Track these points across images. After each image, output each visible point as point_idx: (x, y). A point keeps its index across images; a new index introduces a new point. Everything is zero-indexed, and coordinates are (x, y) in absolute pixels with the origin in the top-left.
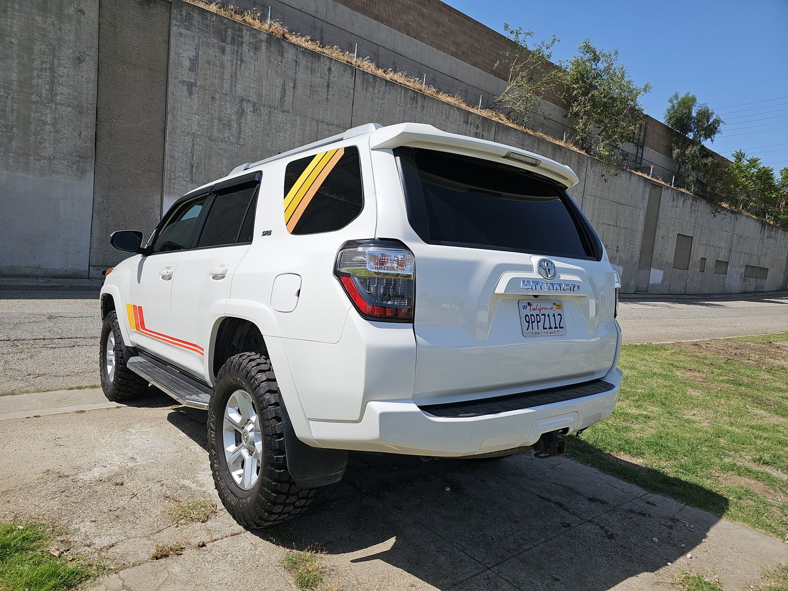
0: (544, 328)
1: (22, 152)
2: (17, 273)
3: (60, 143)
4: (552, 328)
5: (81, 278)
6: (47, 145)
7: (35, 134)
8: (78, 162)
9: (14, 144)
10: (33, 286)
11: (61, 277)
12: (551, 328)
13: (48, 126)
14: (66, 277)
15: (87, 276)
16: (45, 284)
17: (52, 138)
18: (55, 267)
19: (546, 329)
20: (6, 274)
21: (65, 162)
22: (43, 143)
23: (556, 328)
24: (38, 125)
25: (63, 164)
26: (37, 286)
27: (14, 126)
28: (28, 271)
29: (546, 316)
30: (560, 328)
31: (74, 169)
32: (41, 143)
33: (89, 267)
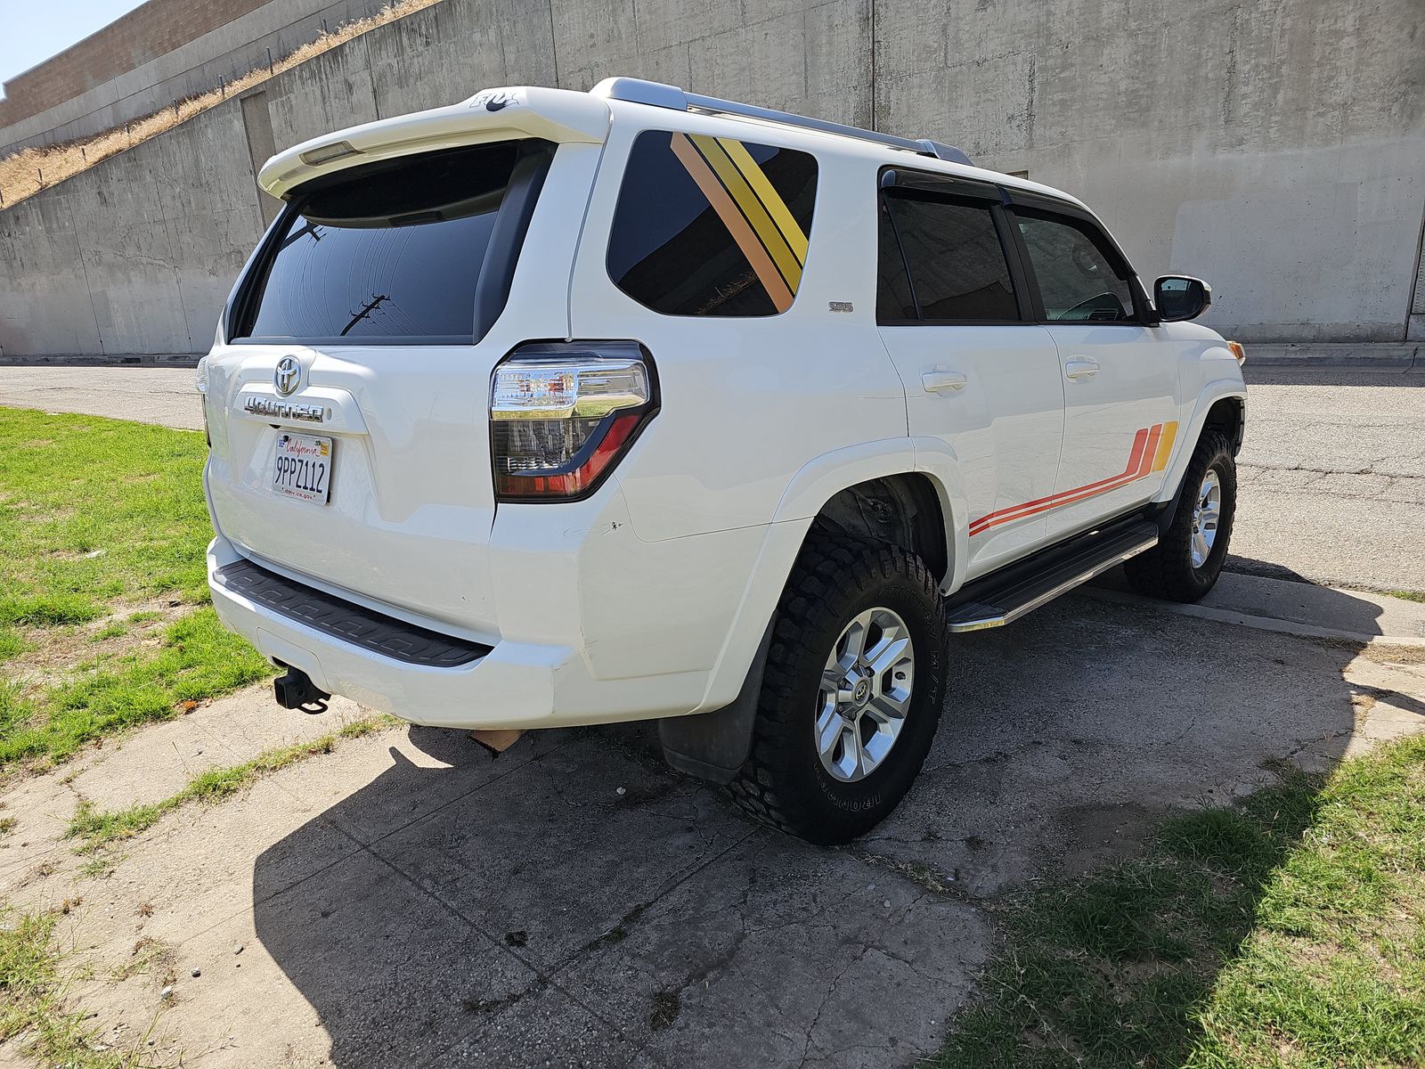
0: (298, 486)
1: (1294, 107)
2: (1268, 335)
3: (1369, 65)
4: (307, 489)
5: (1388, 339)
6: (1342, 78)
7: (1320, 65)
8: (1404, 94)
9: (1280, 97)
10: (1276, 360)
11: (1347, 340)
12: (305, 488)
13: (1346, 40)
14: (1358, 339)
15: (1402, 336)
16: (1298, 356)
17: (1353, 61)
18: (1337, 321)
19: (300, 487)
20: (1249, 339)
21: (1376, 104)
22: (1334, 77)
23: (312, 489)
24: (1327, 44)
25: (1372, 108)
26: (1284, 359)
27: (1283, 63)
28: (1287, 332)
29: (304, 463)
30: (318, 491)
31: (1393, 112)
32: (1330, 78)
33: (1408, 318)
